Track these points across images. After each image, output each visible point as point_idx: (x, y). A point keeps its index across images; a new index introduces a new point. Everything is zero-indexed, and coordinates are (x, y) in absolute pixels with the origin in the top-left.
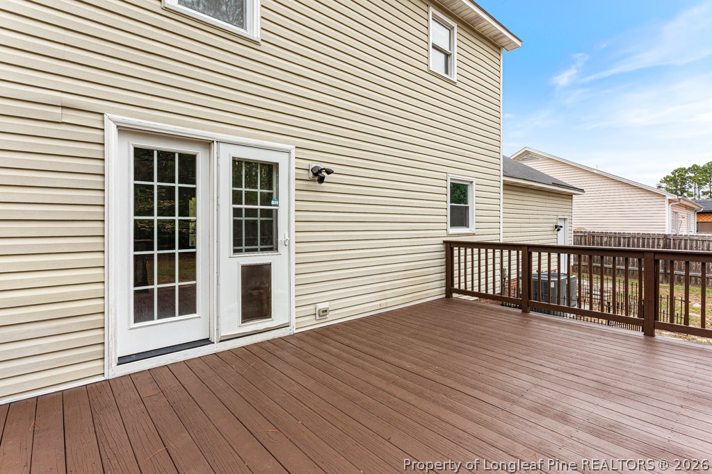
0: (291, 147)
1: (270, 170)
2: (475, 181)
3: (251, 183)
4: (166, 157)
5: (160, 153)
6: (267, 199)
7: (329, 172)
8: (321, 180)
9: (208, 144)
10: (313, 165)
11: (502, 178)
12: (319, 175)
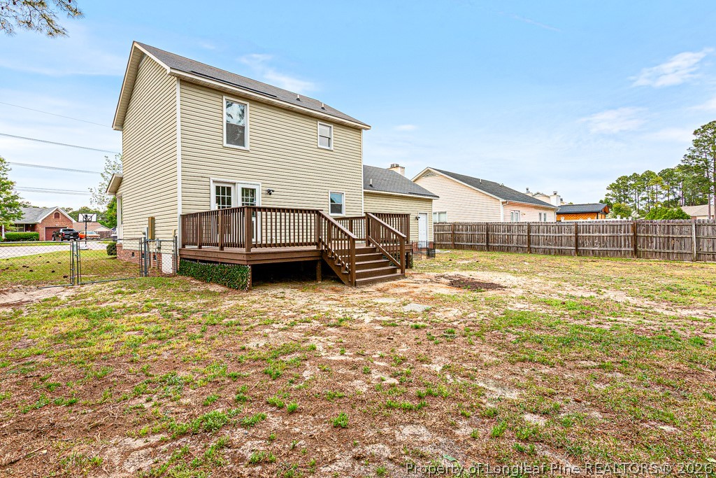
0: (260, 183)
1: (253, 191)
2: (345, 193)
3: (247, 195)
4: (223, 188)
5: (222, 187)
6: (252, 200)
7: (273, 191)
8: (270, 194)
9: (234, 184)
10: (268, 189)
11: (363, 190)
12: (269, 192)
